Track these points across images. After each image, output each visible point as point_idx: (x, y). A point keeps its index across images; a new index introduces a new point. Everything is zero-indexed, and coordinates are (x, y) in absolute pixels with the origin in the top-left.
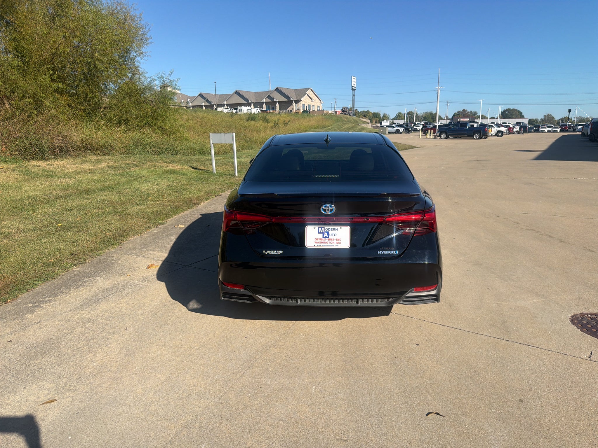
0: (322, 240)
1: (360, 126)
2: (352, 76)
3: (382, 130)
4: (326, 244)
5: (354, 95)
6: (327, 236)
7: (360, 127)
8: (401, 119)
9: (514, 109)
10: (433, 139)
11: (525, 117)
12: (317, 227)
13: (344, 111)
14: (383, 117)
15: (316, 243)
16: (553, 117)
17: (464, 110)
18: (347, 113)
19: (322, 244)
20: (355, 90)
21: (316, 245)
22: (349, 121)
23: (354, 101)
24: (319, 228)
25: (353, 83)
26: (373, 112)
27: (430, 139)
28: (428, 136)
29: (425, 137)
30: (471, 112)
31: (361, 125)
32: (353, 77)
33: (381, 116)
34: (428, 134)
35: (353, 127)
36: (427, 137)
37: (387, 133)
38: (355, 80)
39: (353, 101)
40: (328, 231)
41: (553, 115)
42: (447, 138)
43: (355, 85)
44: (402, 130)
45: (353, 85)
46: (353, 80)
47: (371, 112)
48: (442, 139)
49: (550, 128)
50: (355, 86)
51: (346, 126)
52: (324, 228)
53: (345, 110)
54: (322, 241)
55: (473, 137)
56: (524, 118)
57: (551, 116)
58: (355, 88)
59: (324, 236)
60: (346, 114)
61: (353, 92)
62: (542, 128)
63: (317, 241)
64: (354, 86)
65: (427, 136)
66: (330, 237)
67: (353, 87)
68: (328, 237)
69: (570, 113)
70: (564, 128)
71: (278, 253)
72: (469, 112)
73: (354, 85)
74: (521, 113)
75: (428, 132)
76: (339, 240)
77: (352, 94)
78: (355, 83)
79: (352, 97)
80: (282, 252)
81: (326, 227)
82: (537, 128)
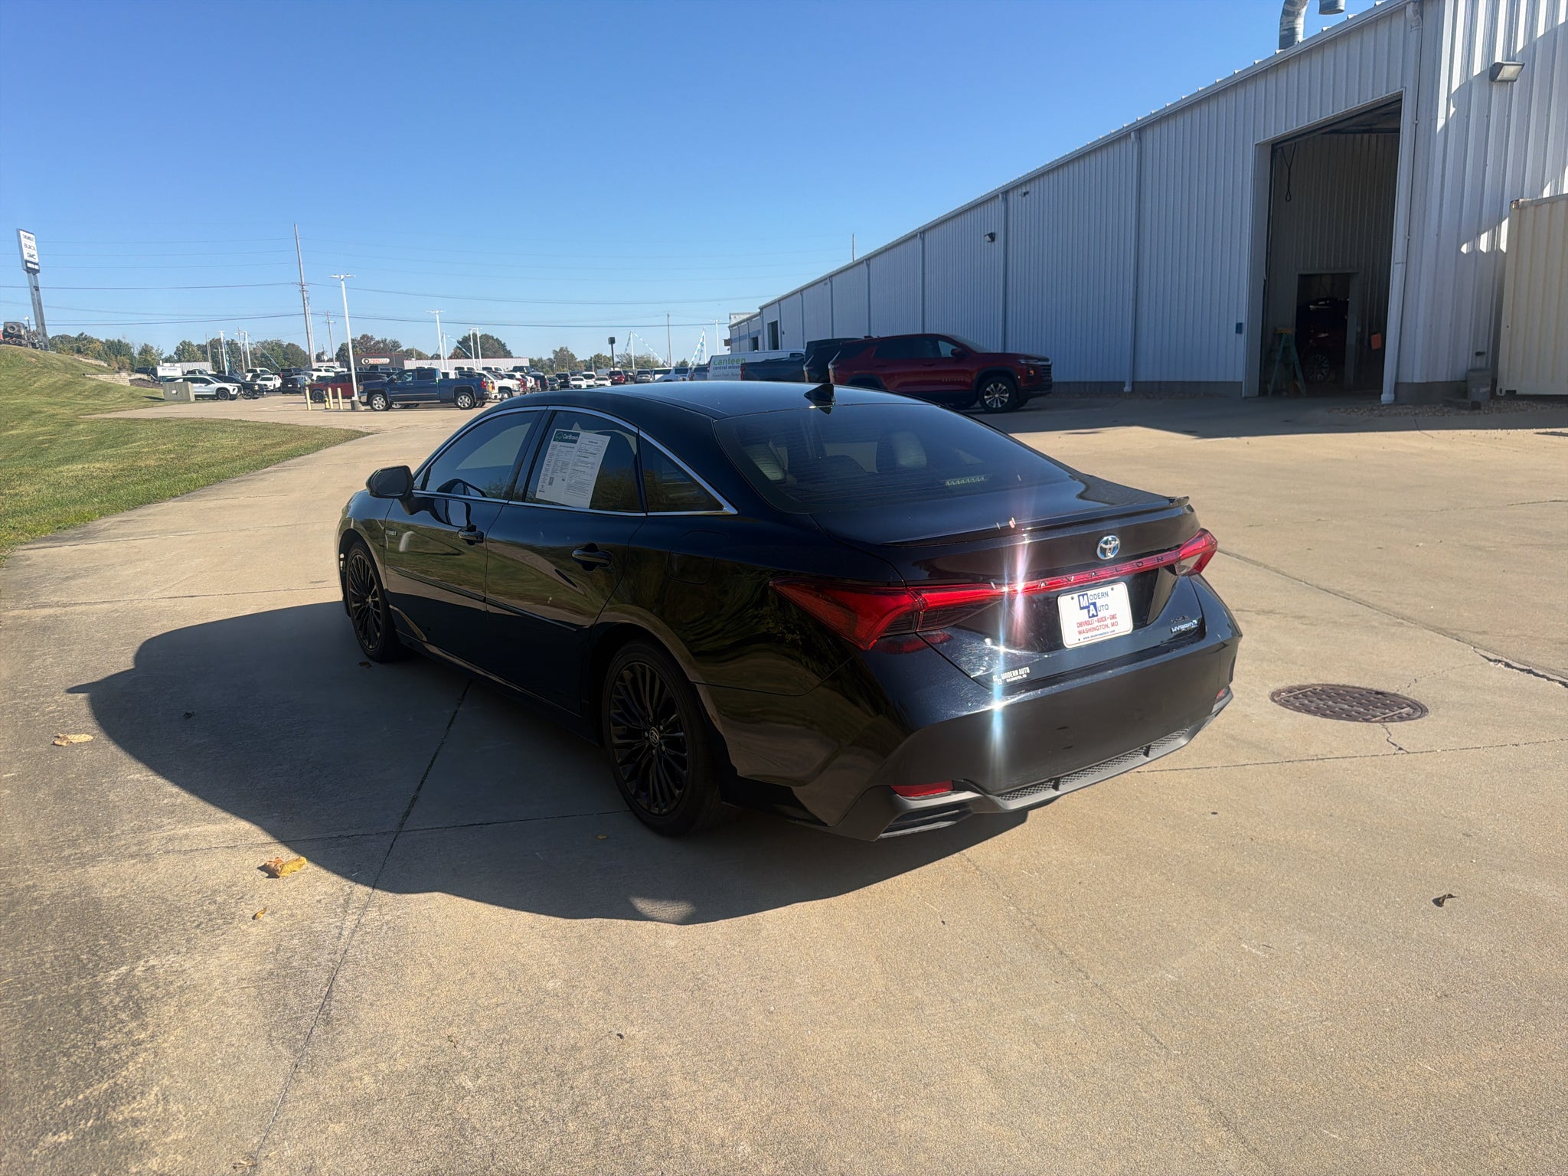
0: (1087, 623)
1: (90, 379)
2: (18, 231)
3: (174, 392)
4: (1096, 632)
5: (37, 289)
6: (1095, 614)
7: (94, 383)
8: (195, 361)
9: (486, 335)
10: (348, 410)
11: (513, 354)
12: (1075, 596)
13: (11, 336)
14: (140, 354)
15: (1080, 632)
16: (572, 356)
17: (364, 337)
18: (23, 342)
19: (1090, 634)
20: (37, 271)
21: (1082, 637)
22: (47, 367)
23: (40, 304)
24: (1079, 596)
25: (26, 251)
26: (104, 341)
27: (339, 410)
28: (331, 402)
29: (322, 406)
30: (384, 341)
31: (93, 377)
32: (22, 233)
33: (136, 352)
34: (328, 398)
35: (68, 385)
36: (328, 407)
37: (193, 399)
38: (33, 244)
39: (38, 306)
40: (1094, 601)
41: (571, 350)
42: (388, 408)
43: (36, 257)
44: (237, 390)
45: (26, 257)
46: (24, 241)
47: (98, 340)
48: (376, 410)
49: (590, 380)
50: (37, 261)
51: (44, 381)
52: (1087, 594)
53: (15, 332)
54: (1089, 627)
55: (453, 404)
56: (512, 357)
57: (568, 352)
58: (36, 267)
59: (1091, 615)
60: (20, 344)
61: (29, 277)
62: (573, 380)
63: (1081, 629)
64: (31, 259)
65: (327, 403)
66: (1101, 614)
67: (27, 262)
68: (1097, 616)
69: (614, 345)
70: (616, 378)
71: (1022, 675)
72: (378, 342)
73: (32, 256)
74: (504, 345)
75: (327, 394)
76: (1113, 617)
77: (30, 283)
78: (35, 252)
79: (32, 294)
80: (1027, 670)
81: (1090, 593)
82: (563, 381)
